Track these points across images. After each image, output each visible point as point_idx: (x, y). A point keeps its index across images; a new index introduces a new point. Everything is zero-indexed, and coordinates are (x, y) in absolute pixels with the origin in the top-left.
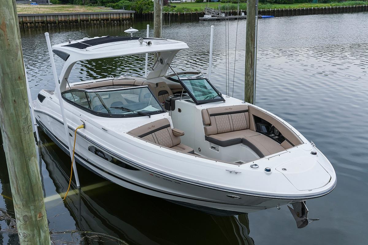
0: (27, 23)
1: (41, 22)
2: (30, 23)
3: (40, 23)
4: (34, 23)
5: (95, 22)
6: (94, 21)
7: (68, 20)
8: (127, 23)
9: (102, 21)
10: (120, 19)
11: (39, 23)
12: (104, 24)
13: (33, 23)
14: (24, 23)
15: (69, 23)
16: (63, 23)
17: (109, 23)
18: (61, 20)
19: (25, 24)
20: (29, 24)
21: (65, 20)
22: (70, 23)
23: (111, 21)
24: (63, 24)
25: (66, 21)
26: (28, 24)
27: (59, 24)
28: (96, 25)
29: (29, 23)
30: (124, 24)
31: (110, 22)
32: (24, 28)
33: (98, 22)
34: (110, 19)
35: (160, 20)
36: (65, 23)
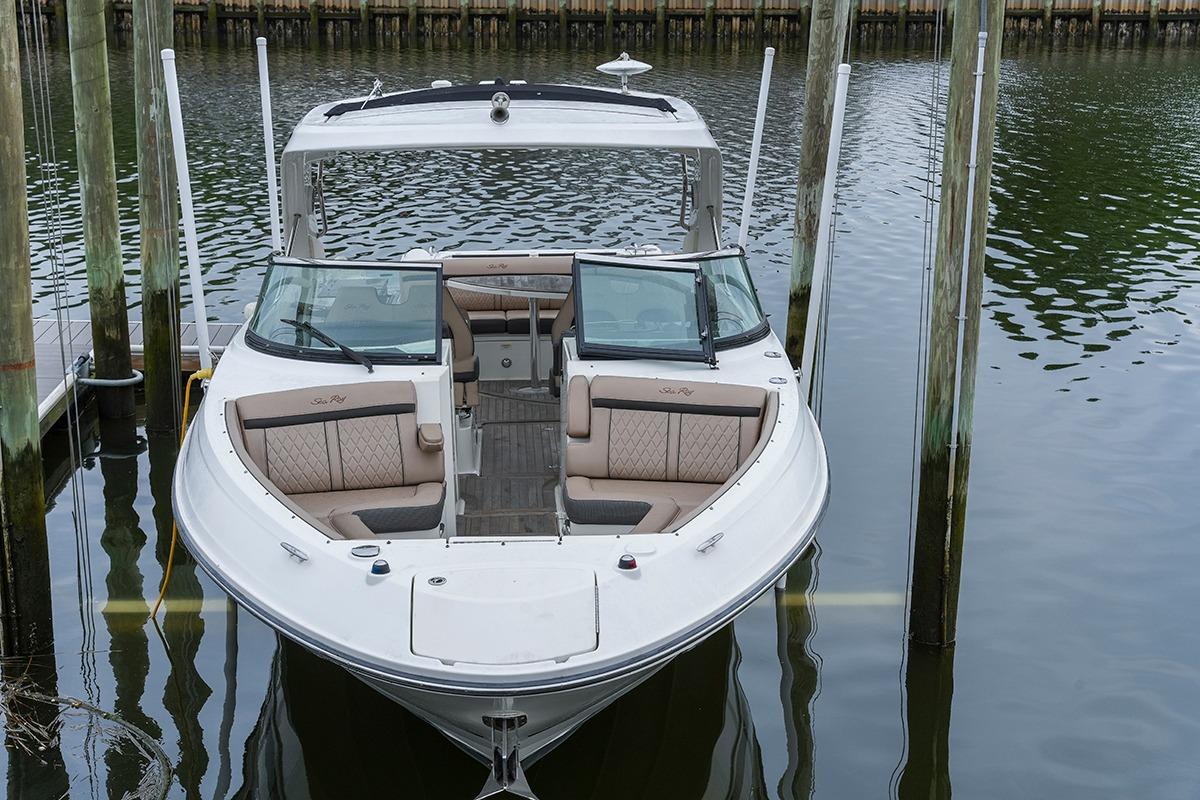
0: (729, 18)
1: (785, 16)
2: (743, 18)
3: (782, 19)
4: (756, 17)
5: (1024, 24)
6: (1019, 21)
7: (902, 12)
8: (1180, 34)
9: (1058, 22)
10: (1147, 13)
11: (776, 18)
12: (1067, 35)
13: (752, 16)
14: (720, 17)
15: (902, 25)
16: (877, 23)
17: (1091, 30)
18: (873, 9)
19: (721, 22)
20: (736, 22)
21: (890, 9)
22: (908, 24)
23: (1101, 22)
24: (880, 26)
25: (891, 14)
26: (734, 20)
27: (859, 27)
28: (1024, 36)
29: (736, 16)
30: (1169, 40)
31: (1096, 24)
32: (715, 36)
33: (1039, 24)
34: (1096, 15)
35: (831, 31)
36: (885, 23)
